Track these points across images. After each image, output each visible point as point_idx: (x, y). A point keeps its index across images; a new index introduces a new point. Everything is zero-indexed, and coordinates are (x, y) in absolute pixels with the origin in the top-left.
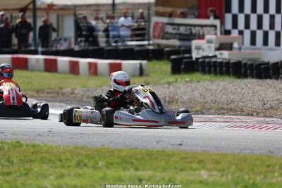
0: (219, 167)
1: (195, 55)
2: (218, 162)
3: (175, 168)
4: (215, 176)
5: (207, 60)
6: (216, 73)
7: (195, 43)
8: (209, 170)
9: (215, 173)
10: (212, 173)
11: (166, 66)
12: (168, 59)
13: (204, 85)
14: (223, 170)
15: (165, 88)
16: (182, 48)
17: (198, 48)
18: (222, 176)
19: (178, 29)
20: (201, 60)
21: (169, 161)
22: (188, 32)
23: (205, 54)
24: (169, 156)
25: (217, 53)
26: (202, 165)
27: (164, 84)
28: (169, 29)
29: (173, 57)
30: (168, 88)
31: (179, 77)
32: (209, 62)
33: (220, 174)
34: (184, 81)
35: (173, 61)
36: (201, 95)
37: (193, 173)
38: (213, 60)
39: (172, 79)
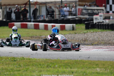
0: (104, 67)
1: (95, 21)
2: (104, 65)
3: (87, 67)
4: (103, 70)
5: (100, 24)
6: (103, 29)
7: (95, 17)
8: (101, 68)
9: (103, 69)
10: (101, 69)
11: (83, 26)
12: (84, 23)
13: (99, 33)
14: (106, 68)
15: (83, 35)
16: (90, 19)
17: (96, 19)
18: (106, 70)
19: (88, 11)
20: (97, 24)
21: (84, 64)
22: (92, 12)
23: (99, 21)
24: (84, 62)
25: (104, 21)
26: (97, 66)
27: (82, 33)
28: (84, 11)
29: (86, 22)
30: (84, 35)
31: (88, 31)
32: (101, 24)
33: (105, 70)
34: (90, 32)
35: (86, 24)
36: (97, 38)
37: (94, 69)
38: (102, 23)
39: (86, 31)
